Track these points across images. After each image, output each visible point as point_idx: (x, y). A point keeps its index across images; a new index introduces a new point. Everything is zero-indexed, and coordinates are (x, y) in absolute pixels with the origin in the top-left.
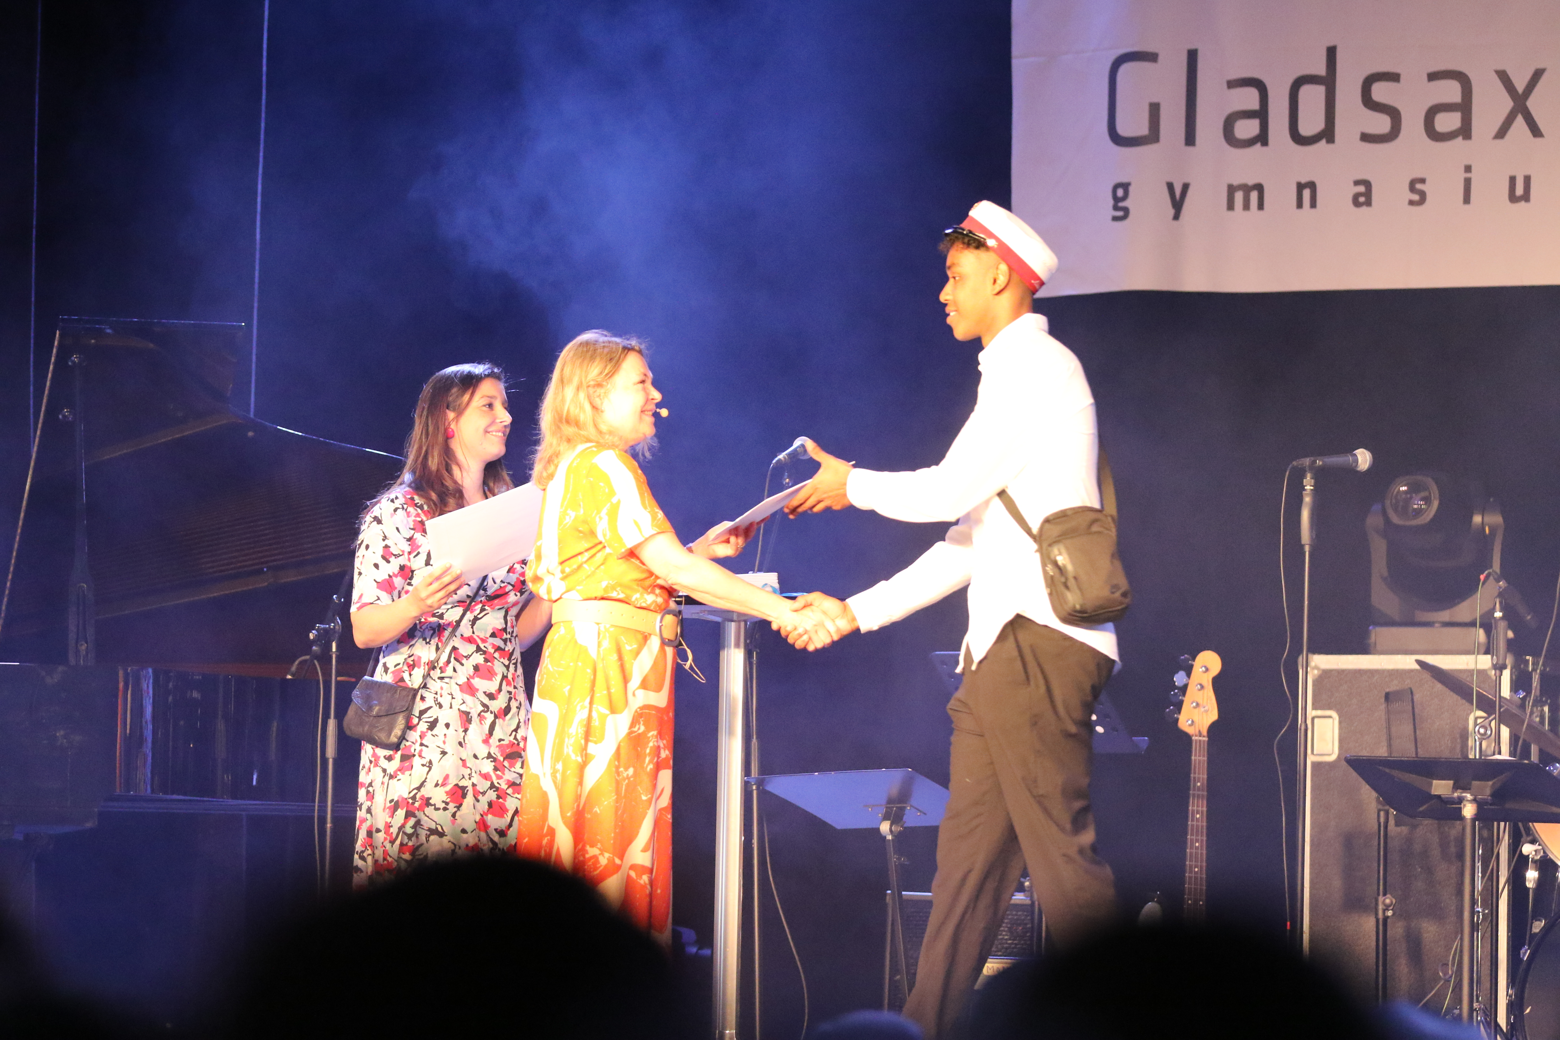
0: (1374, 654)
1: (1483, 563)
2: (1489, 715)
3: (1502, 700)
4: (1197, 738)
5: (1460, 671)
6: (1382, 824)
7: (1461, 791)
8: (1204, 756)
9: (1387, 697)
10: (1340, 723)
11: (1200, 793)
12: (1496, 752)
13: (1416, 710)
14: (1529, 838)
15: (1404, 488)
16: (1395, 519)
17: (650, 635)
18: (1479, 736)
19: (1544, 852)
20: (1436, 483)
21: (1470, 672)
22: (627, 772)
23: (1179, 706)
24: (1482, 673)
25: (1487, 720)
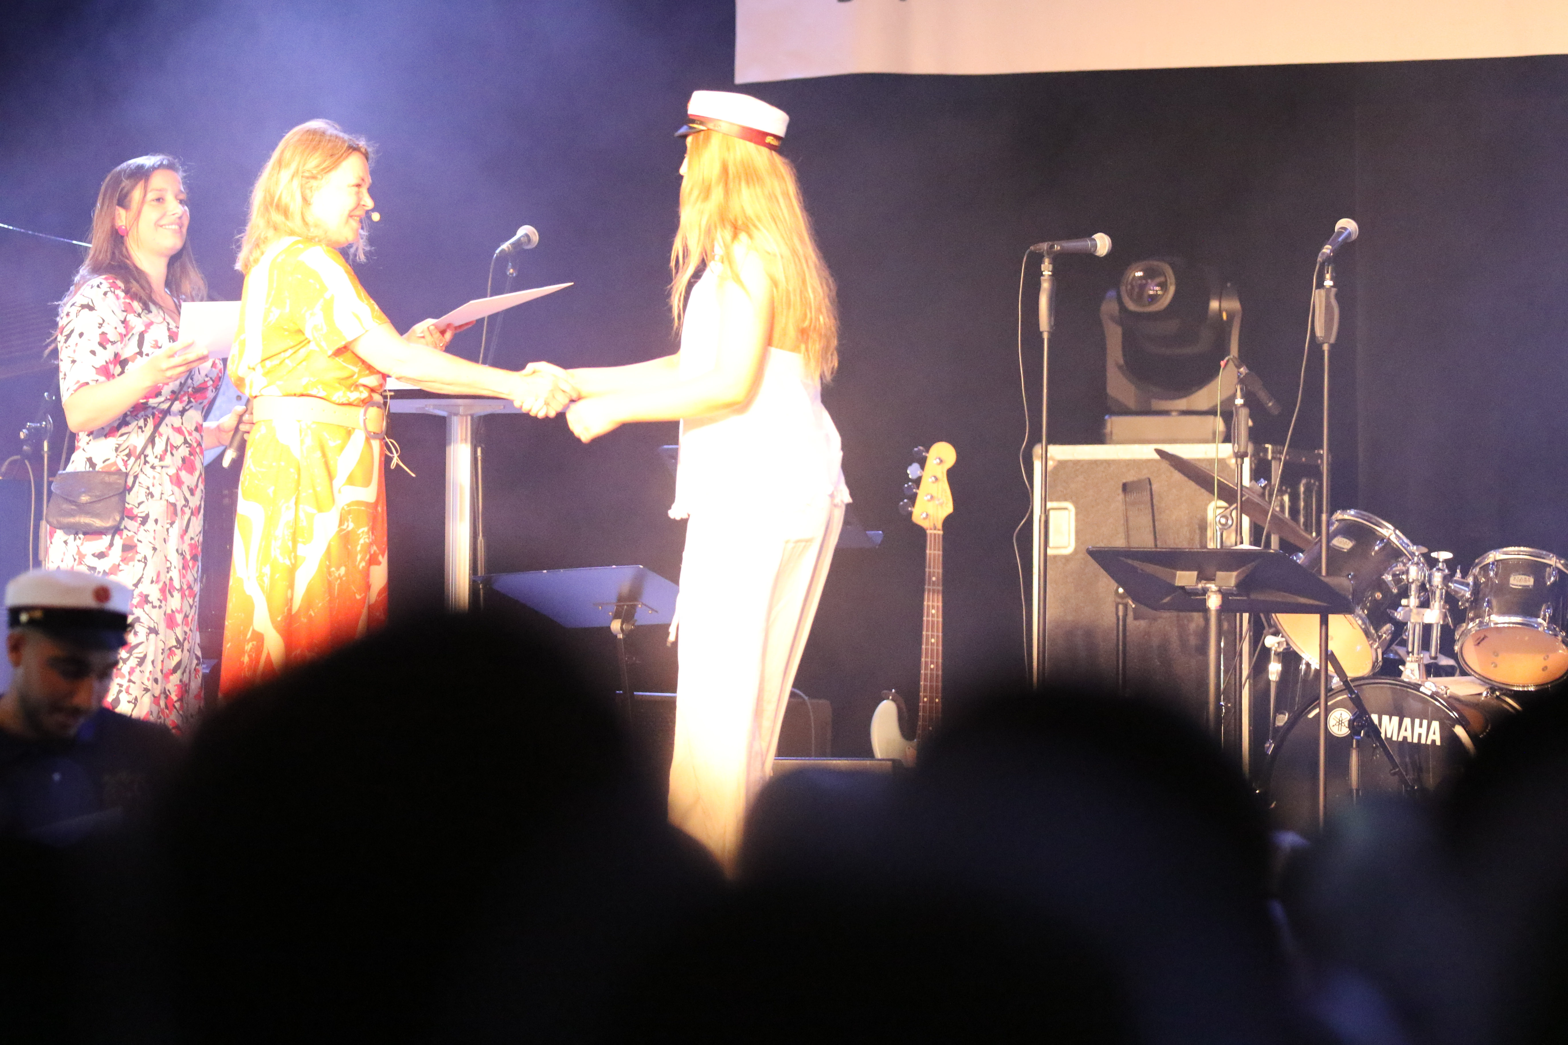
0: (1110, 444)
1: (1222, 351)
2: (1230, 504)
3: (1244, 489)
4: (932, 531)
5: (1199, 460)
6: (1121, 618)
7: (1205, 582)
8: (939, 550)
9: (1125, 487)
10: (1077, 514)
11: (935, 588)
12: (1238, 543)
13: (1155, 501)
14: (1272, 630)
15: (1139, 274)
16: (1131, 306)
17: (354, 429)
18: (1220, 526)
19: (1288, 644)
20: (1173, 268)
21: (1211, 462)
22: (339, 572)
23: (913, 498)
24: (1222, 462)
25: (1228, 510)
